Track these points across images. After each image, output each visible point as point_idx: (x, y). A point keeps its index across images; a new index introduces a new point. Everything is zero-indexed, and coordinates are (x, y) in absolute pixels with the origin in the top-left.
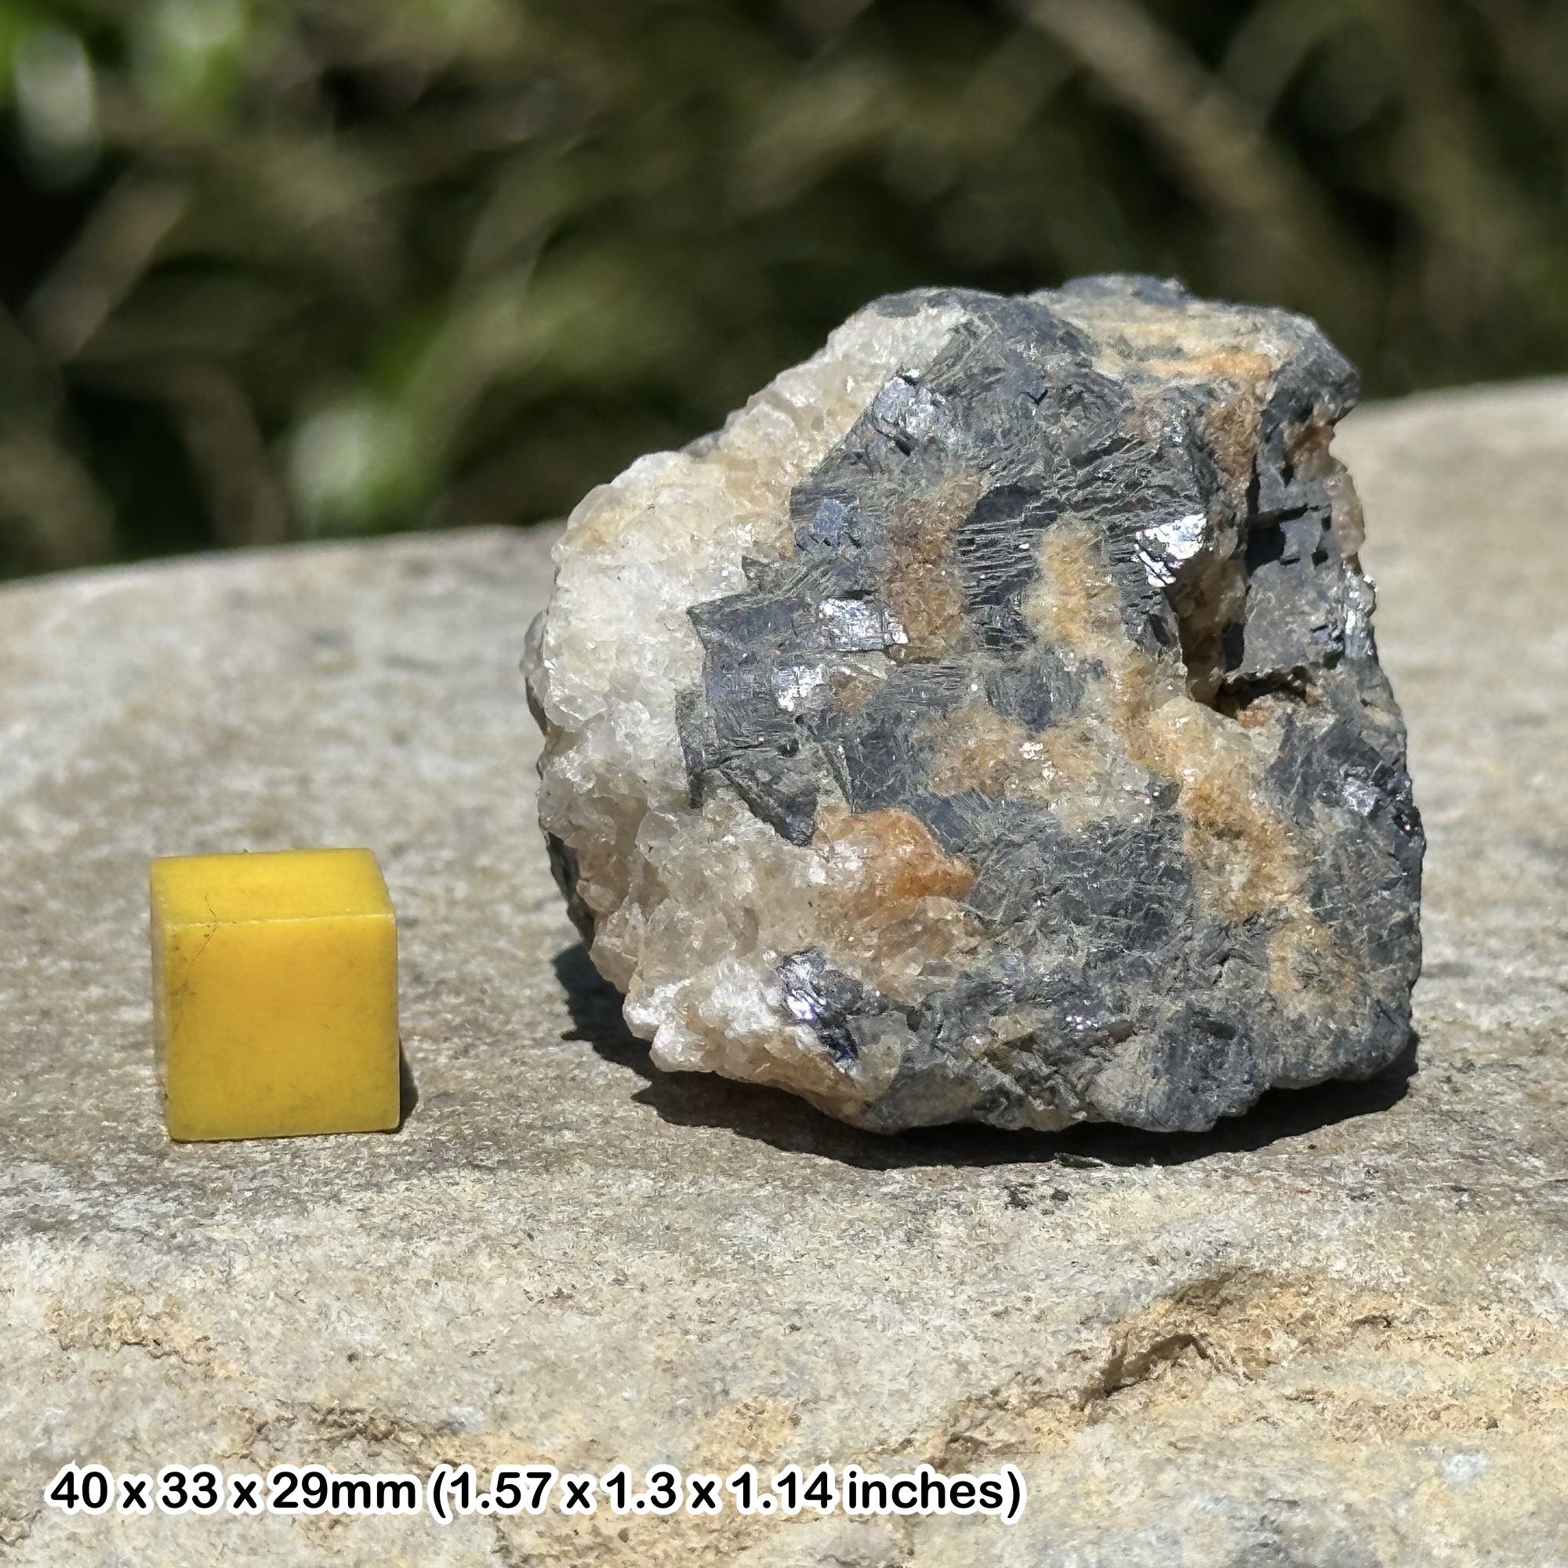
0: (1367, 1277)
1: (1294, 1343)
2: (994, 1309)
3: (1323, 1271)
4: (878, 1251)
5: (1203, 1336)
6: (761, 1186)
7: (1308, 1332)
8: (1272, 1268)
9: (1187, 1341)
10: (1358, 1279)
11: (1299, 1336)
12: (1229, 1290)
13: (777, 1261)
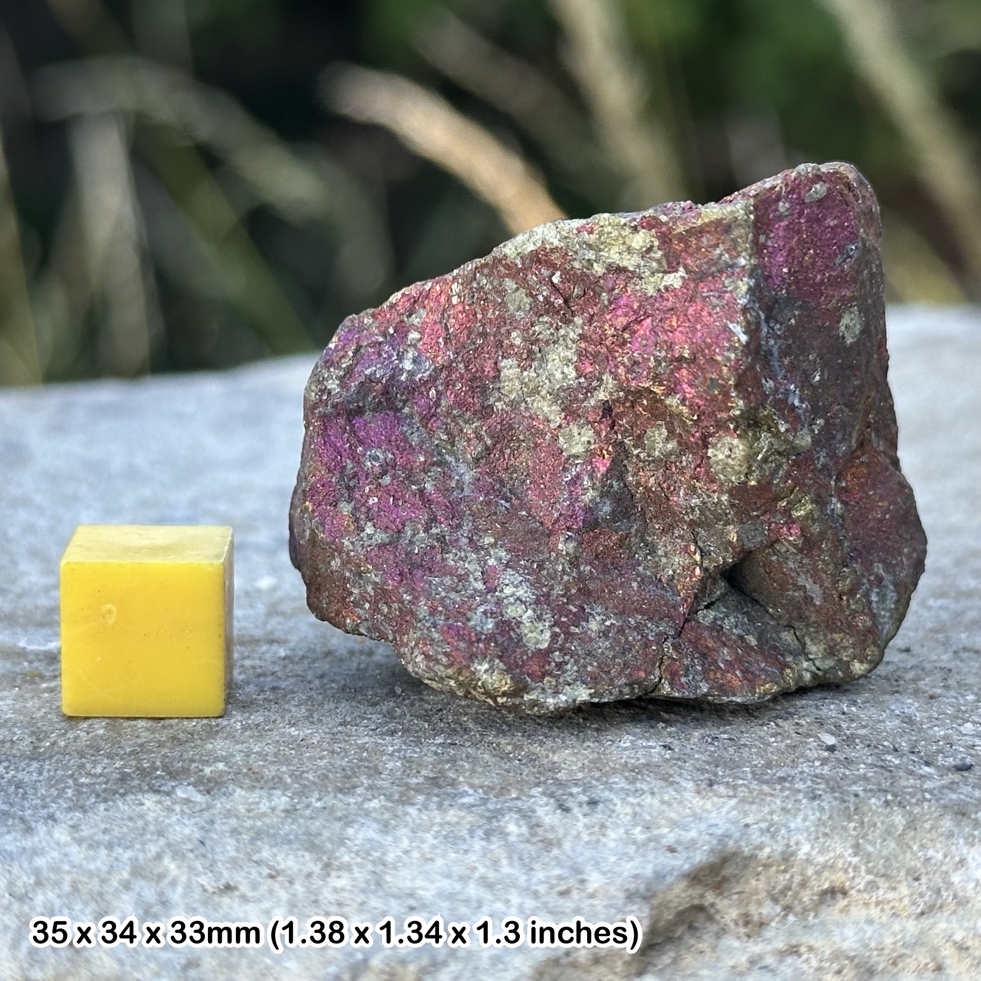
0: (827, 858)
1: (778, 909)
2: (558, 889)
3: (793, 854)
4: (465, 847)
5: (712, 905)
6: (370, 800)
7: (788, 900)
8: (757, 852)
9: (701, 909)
10: (821, 859)
11: (782, 903)
12: (727, 871)
13: (390, 857)
